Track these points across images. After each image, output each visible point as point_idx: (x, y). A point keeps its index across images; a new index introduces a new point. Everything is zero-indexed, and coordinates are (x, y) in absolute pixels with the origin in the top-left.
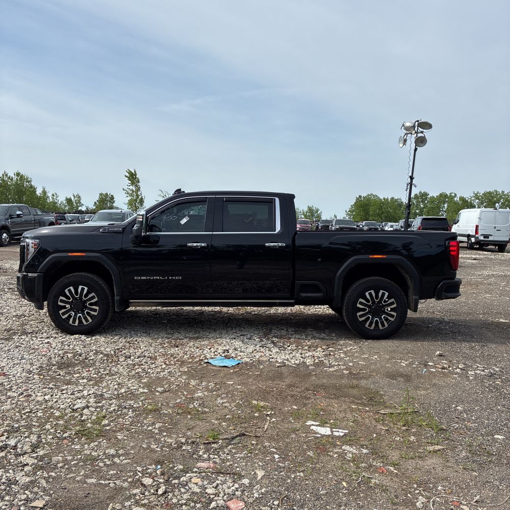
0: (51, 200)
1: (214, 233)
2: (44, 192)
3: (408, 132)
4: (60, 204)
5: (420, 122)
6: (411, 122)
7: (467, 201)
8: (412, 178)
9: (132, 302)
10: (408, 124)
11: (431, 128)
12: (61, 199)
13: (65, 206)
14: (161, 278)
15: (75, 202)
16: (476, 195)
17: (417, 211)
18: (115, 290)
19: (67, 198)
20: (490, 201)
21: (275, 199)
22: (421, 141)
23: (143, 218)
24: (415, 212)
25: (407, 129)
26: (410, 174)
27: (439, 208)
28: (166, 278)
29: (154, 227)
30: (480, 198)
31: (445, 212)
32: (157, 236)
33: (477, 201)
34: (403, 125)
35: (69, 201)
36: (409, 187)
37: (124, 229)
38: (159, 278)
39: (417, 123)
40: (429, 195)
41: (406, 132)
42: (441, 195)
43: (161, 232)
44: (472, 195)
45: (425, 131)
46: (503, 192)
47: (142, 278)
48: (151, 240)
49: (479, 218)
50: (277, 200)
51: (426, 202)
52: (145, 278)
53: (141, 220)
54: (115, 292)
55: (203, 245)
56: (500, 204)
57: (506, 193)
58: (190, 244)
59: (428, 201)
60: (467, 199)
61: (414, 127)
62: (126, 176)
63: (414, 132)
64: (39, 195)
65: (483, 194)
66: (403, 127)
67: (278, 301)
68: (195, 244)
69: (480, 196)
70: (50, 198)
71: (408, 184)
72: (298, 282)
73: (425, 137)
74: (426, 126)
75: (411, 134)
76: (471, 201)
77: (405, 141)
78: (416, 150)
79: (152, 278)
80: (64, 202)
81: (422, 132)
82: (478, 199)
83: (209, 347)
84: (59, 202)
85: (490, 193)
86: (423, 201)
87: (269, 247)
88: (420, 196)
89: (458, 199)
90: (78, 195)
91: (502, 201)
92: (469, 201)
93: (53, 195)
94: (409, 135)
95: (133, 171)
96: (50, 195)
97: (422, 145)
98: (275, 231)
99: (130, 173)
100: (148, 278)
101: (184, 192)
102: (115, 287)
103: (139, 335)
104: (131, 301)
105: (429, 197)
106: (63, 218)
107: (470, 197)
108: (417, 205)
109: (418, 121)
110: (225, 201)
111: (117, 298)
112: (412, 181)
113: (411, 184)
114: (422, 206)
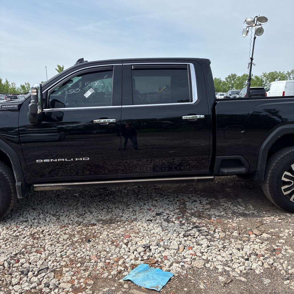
0: (12, 87)
1: (123, 106)
2: (7, 82)
3: (249, 25)
4: (17, 89)
5: (258, 17)
6: (251, 18)
7: (259, 78)
8: (252, 59)
9: (36, 187)
10: (249, 20)
11: (267, 21)
12: (18, 86)
13: (21, 90)
14: (66, 160)
15: (27, 88)
16: (264, 74)
17: (230, 85)
18: (15, 175)
19: (21, 85)
20: (272, 77)
21: (189, 65)
22: (259, 31)
23: (37, 92)
24: (229, 86)
25: (248, 23)
26: (251, 56)
27: (243, 82)
28: (72, 160)
29: (56, 103)
30: (267, 76)
31: (246, 85)
32: (61, 112)
33: (265, 78)
34: (246, 21)
35: (23, 87)
36: (250, 66)
37: (20, 106)
38: (63, 160)
39: (256, 18)
40: (237, 75)
41: (248, 25)
42: (244, 75)
43: (65, 107)
44: (262, 74)
45: (262, 23)
46: (280, 72)
47: (45, 161)
48: (53, 117)
49: (285, 87)
50: (192, 66)
51: (235, 80)
52: (48, 160)
53: (36, 94)
54: (16, 178)
55: (112, 120)
56: (278, 79)
57: (281, 72)
58: (97, 121)
59: (236, 80)
60: (259, 77)
61: (254, 21)
62: (57, 70)
63: (254, 25)
64: (4, 84)
65: (268, 74)
66: (245, 22)
67: (196, 178)
68: (102, 120)
69: (266, 75)
70: (11, 86)
71: (249, 64)
72: (219, 158)
73: (262, 28)
74: (263, 19)
75: (252, 26)
76: (261, 78)
77: (248, 32)
78: (255, 38)
79: (56, 160)
80: (20, 88)
81: (260, 25)
82: (266, 77)
83: (125, 241)
84: (17, 88)
85: (272, 73)
86: (234, 80)
87: (186, 120)
88: (232, 76)
89: (254, 77)
90: (28, 83)
91: (279, 77)
92: (260, 78)
93: (12, 83)
94: (250, 28)
95: (62, 66)
96: (10, 83)
97: (260, 34)
98: (192, 101)
99: (59, 67)
100: (51, 160)
101: (87, 61)
102: (15, 173)
103: (48, 219)
104: (35, 185)
105: (237, 77)
106: (16, 97)
107: (261, 76)
108: (230, 82)
109: (257, 17)
110: (133, 69)
111: (18, 184)
112: (252, 61)
113: (251, 63)
114: (233, 82)
